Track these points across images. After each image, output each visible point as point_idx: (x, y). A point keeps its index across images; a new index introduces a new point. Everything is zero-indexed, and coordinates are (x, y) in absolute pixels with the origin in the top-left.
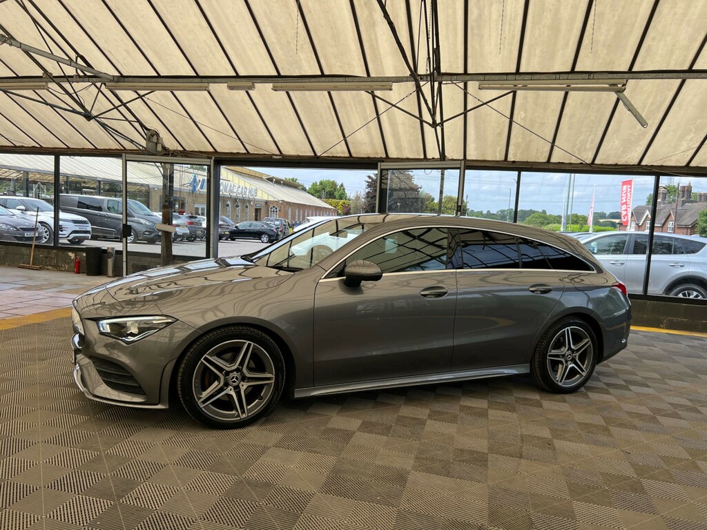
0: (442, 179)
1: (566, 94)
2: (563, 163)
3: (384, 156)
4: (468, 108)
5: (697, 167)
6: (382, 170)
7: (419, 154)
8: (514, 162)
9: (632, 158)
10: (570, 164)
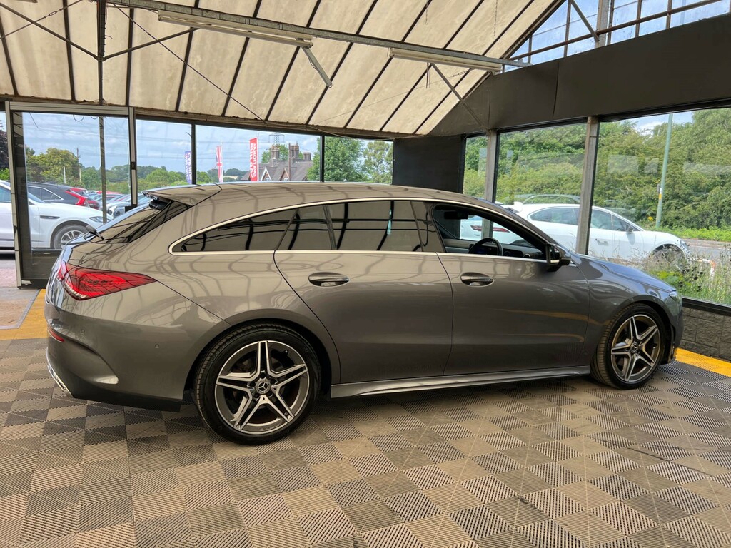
0: (102, 127)
1: (247, 40)
2: (237, 117)
3: (11, 92)
4: (134, 45)
5: (352, 129)
6: (12, 112)
7: (64, 94)
8: (186, 113)
9: (301, 118)
10: (245, 119)
